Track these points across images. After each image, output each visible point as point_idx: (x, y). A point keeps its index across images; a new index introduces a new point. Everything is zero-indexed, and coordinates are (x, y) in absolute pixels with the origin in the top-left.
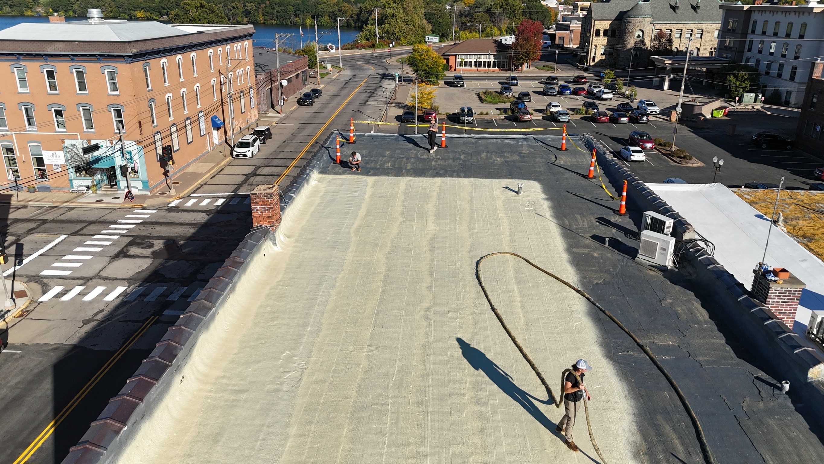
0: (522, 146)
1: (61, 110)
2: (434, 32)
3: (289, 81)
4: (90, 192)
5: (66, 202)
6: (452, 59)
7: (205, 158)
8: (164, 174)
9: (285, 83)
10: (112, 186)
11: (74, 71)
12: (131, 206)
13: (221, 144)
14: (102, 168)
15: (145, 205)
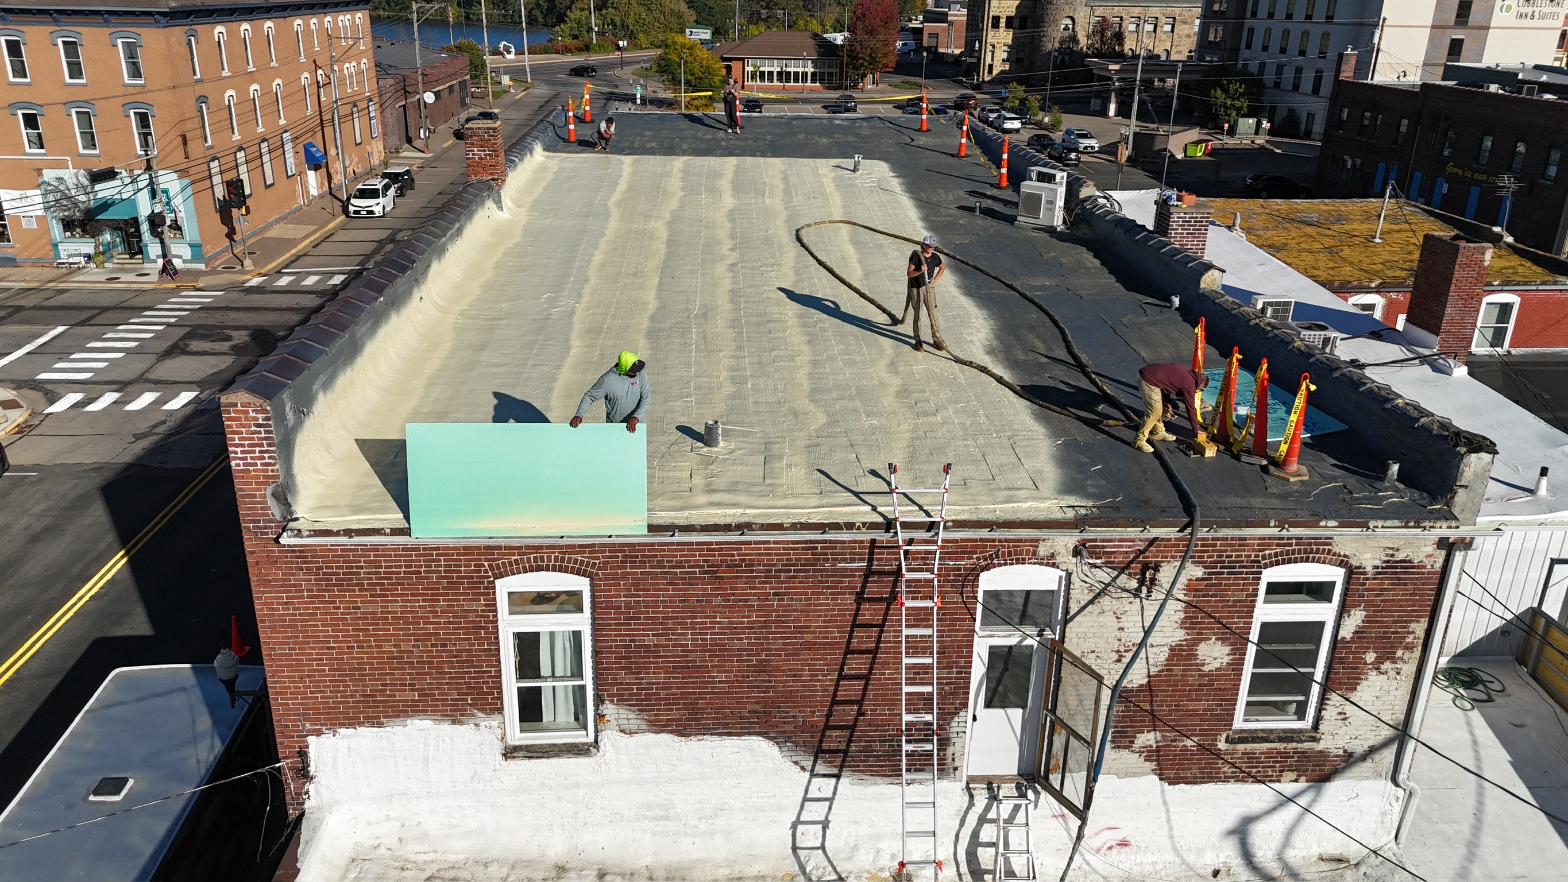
0: (860, 127)
1: (35, 115)
2: (699, 23)
3: (437, 95)
4: (92, 265)
5: (50, 281)
6: (736, 66)
7: (297, 216)
8: (227, 236)
9: (429, 98)
10: (132, 256)
11: (60, 41)
12: (173, 286)
13: (321, 196)
14: (115, 220)
15: (201, 285)
